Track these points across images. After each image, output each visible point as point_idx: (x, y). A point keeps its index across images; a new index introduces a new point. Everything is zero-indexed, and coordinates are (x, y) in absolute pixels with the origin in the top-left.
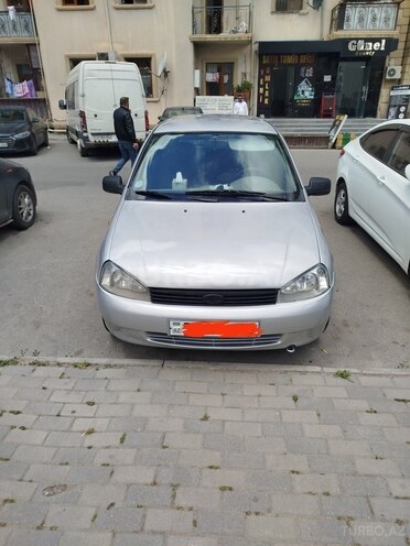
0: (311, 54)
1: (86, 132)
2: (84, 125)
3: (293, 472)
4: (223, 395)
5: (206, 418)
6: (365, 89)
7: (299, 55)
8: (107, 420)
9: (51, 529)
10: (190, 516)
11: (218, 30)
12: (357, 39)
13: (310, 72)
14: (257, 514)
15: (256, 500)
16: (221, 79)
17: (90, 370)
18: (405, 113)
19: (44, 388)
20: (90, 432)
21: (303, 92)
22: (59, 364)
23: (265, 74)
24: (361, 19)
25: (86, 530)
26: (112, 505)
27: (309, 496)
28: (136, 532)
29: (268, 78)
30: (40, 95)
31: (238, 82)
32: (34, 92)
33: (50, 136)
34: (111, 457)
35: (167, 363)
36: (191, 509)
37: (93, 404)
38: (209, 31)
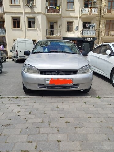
0: (76, 41)
1: (17, 56)
2: (17, 54)
3: (89, 118)
4: (62, 103)
5: (58, 107)
7: (73, 41)
8: (25, 109)
9: (4, 135)
10: (56, 129)
11: (53, 34)
12: (87, 37)
14: (79, 127)
15: (78, 124)
17: (19, 99)
19: (3, 103)
20: (19, 112)
22: (8, 98)
24: (87, 33)
25: (17, 135)
26: (27, 128)
27: (96, 123)
28: (37, 134)
30: (5, 49)
32: (3, 49)
33: (7, 59)
34: (27, 117)
35: (43, 97)
36: (56, 127)
37: (20, 106)
38: (50, 35)
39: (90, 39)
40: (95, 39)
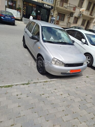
0: (35, 5)
4: (75, 83)
6: (47, 16)
7: (33, 4)
9: (75, 112)
12: (46, 4)
13: (35, 9)
16: (13, 5)
17: (48, 82)
18: (54, 23)
19: (43, 88)
21: (33, 13)
23: (24, 7)
29: (25, 8)
31: (17, 7)
37: (56, 89)
39: (48, 7)
40: (52, 7)
